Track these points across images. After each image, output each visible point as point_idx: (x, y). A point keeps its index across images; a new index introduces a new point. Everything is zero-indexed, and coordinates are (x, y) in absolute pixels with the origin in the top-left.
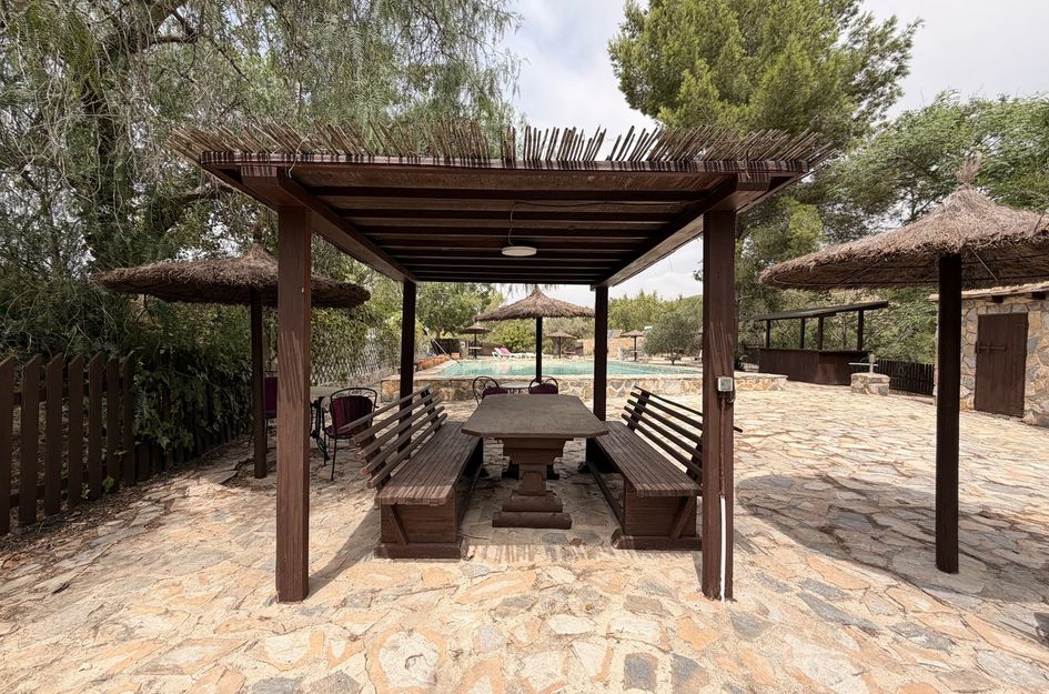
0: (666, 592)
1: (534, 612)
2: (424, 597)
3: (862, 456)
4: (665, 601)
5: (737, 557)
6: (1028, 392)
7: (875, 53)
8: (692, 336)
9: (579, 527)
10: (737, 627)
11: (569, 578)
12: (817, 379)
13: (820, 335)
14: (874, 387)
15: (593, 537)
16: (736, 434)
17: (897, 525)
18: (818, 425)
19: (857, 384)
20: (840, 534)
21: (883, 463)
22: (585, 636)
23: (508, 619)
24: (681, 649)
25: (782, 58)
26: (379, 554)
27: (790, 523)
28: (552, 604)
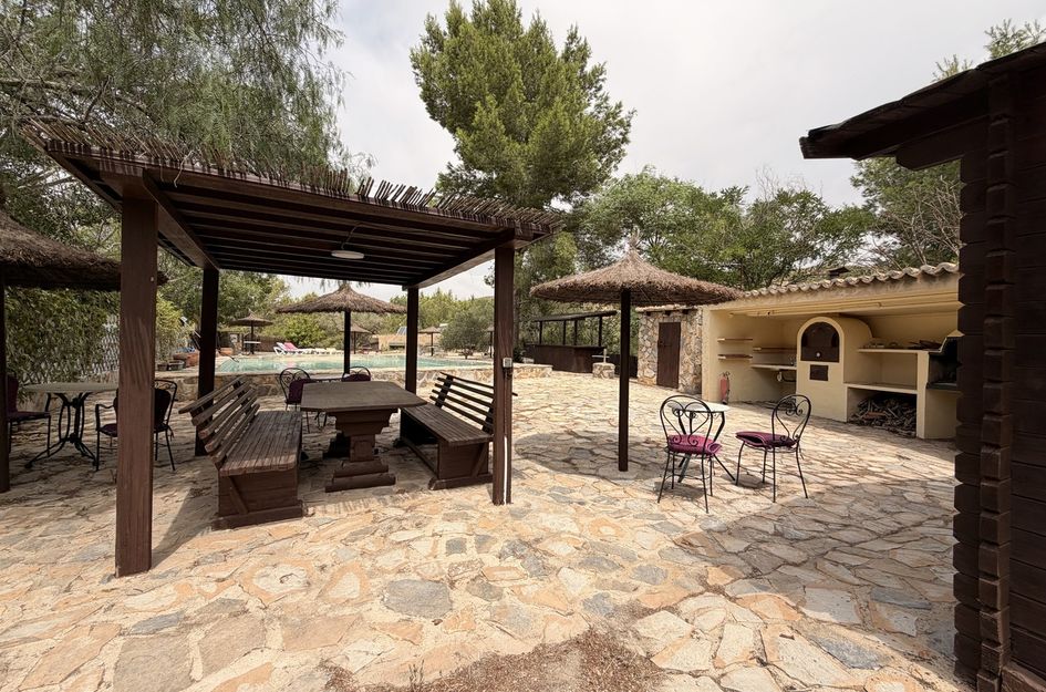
0: (471, 508)
1: (377, 534)
2: (278, 545)
3: (592, 417)
4: (469, 512)
5: (513, 482)
6: (681, 372)
7: (610, 125)
8: (483, 334)
9: (401, 483)
10: (512, 515)
11: (400, 512)
12: (573, 369)
13: (576, 335)
14: (606, 372)
15: (414, 487)
16: (514, 397)
17: (604, 453)
18: (570, 400)
19: (596, 371)
20: (574, 461)
21: (604, 420)
22: (419, 538)
23: (357, 542)
24: (480, 531)
25: (551, 113)
26: (218, 526)
27: (547, 459)
28: (391, 528)
